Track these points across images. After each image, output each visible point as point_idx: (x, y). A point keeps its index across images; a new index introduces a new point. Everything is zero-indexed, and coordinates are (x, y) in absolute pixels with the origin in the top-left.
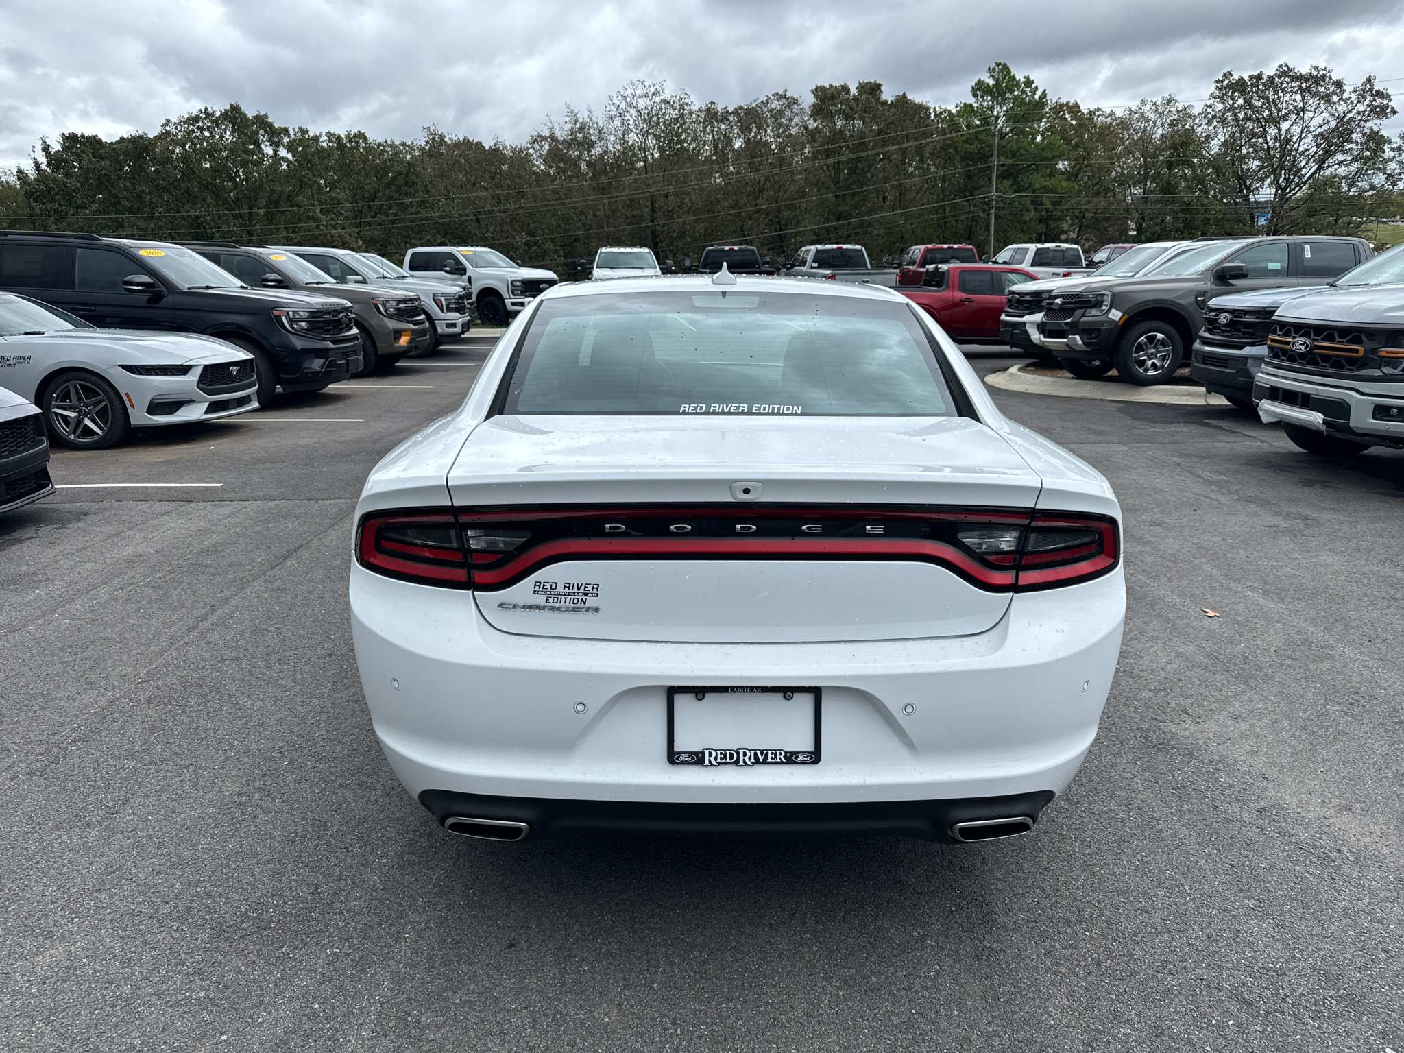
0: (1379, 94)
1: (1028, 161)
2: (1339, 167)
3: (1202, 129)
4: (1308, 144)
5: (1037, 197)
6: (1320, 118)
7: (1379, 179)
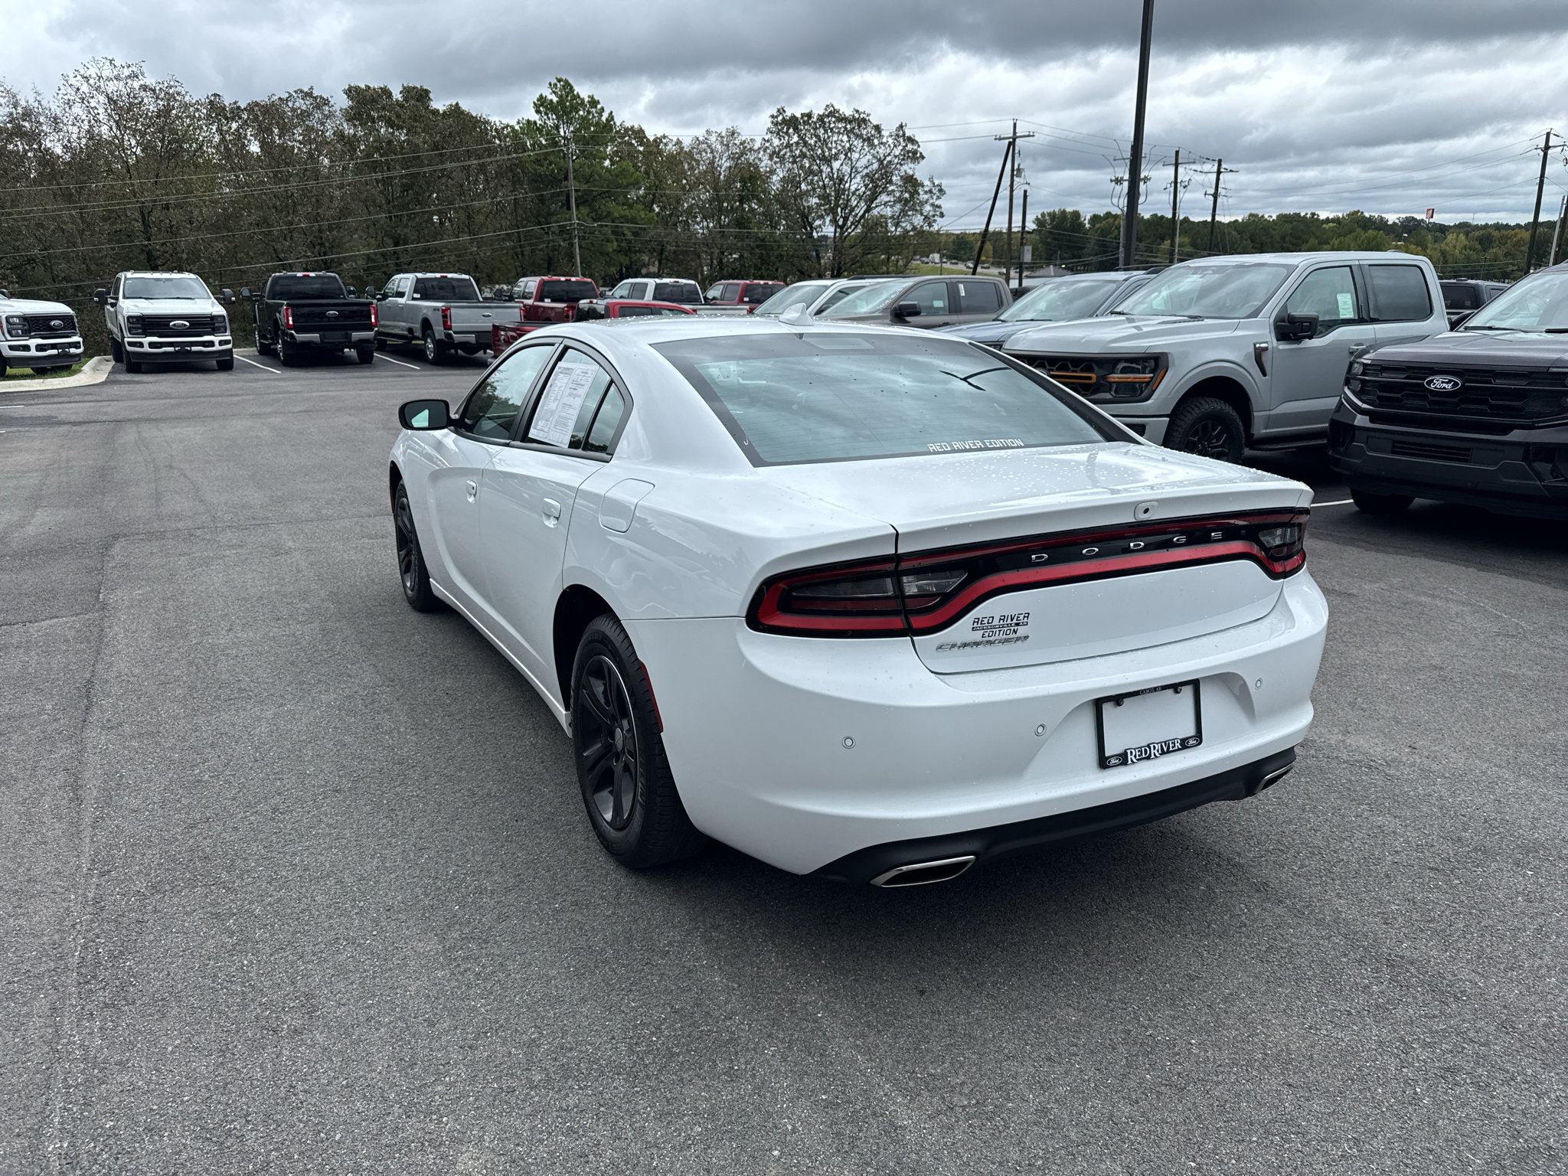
0: (911, 140)
1: (602, 187)
2: (885, 208)
3: (765, 164)
4: (856, 184)
5: (617, 227)
6: (864, 159)
7: (918, 220)
